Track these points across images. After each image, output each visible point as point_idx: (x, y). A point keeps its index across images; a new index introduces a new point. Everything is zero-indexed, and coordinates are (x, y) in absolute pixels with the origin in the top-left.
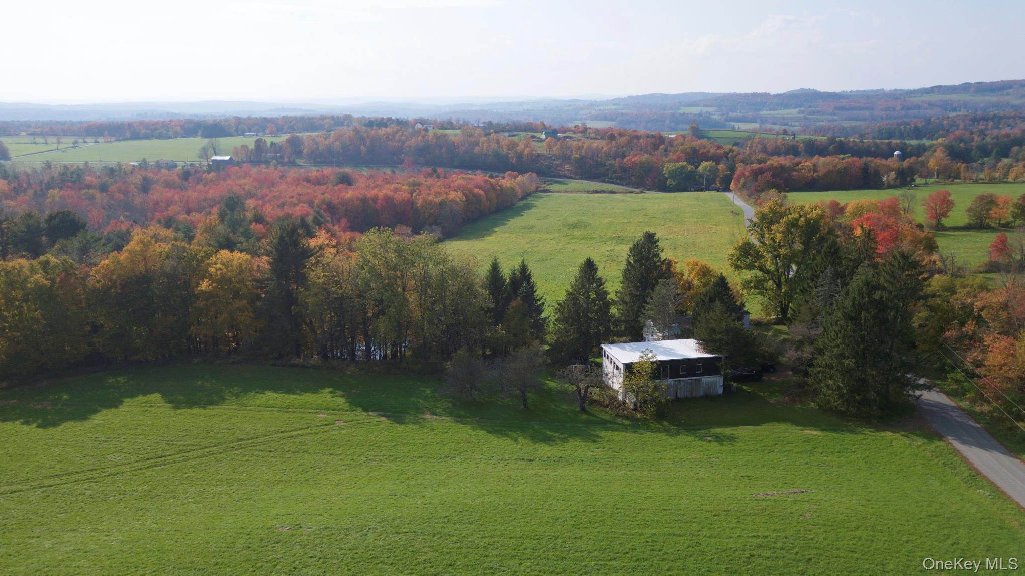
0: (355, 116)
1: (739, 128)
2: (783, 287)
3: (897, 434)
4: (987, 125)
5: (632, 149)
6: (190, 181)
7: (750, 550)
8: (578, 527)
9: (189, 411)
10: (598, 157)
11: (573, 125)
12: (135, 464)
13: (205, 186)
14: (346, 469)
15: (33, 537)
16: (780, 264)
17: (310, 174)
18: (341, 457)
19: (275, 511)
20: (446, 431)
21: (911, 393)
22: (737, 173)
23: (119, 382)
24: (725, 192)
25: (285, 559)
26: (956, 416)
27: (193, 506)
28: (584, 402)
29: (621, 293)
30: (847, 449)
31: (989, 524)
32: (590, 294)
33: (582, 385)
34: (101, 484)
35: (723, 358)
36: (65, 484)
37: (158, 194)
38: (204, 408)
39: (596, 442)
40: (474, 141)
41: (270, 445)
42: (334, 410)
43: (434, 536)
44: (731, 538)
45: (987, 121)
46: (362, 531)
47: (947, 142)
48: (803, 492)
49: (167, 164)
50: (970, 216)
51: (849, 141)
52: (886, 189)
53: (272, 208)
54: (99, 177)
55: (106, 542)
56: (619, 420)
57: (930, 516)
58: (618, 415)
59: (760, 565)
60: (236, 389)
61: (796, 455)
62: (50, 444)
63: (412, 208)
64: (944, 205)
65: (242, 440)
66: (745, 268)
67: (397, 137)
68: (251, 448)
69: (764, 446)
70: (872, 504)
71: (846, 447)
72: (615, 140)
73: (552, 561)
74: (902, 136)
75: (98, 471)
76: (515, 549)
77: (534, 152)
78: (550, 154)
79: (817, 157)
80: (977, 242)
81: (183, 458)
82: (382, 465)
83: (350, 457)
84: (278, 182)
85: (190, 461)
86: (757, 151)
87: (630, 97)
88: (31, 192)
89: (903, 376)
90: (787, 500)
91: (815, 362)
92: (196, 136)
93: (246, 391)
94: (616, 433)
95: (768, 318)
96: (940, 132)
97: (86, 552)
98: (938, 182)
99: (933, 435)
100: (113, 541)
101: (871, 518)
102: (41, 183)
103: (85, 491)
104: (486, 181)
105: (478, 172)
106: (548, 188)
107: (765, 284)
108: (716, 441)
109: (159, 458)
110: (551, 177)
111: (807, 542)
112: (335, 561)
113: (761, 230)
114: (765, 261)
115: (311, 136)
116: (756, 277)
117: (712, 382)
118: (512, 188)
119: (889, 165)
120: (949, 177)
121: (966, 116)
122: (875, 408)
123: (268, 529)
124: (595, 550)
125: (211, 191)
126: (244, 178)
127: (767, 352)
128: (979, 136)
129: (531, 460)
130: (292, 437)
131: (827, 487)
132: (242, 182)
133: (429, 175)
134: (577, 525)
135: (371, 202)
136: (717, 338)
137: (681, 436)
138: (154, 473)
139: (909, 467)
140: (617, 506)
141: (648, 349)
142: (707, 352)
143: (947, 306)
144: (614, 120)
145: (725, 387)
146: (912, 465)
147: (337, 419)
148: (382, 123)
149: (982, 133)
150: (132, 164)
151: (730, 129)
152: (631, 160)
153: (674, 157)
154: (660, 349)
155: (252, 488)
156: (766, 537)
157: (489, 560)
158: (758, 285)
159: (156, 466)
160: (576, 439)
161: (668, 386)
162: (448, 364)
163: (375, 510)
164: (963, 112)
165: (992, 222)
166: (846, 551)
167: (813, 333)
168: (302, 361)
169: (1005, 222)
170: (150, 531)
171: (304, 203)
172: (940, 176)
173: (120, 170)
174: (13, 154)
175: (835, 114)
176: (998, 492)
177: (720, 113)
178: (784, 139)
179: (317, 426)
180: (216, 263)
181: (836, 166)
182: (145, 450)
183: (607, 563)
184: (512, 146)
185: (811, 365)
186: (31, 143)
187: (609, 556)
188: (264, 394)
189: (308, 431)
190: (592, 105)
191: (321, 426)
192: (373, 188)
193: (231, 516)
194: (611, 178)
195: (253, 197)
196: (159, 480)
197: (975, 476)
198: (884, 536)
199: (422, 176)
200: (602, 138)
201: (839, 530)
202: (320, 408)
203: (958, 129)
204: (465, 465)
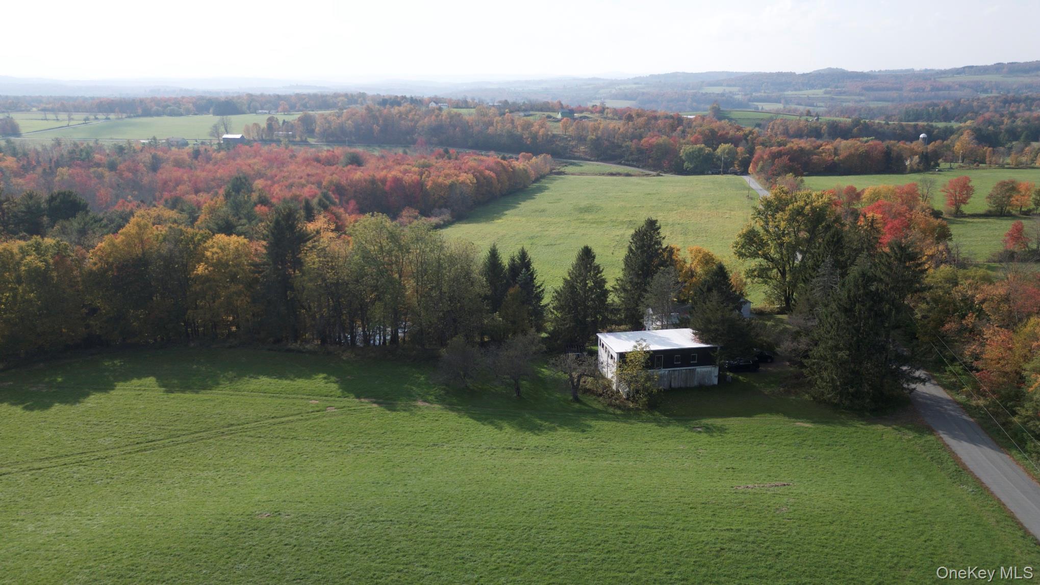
0: (370, 93)
1: (762, 108)
2: (787, 276)
3: (889, 428)
4: (1019, 107)
5: (650, 131)
6: (199, 159)
7: (721, 543)
8: (553, 518)
9: (182, 395)
10: (614, 137)
11: (592, 104)
12: (125, 449)
13: (214, 165)
14: (333, 456)
15: (18, 520)
16: (785, 252)
17: (320, 154)
18: (329, 444)
19: (258, 498)
20: (437, 418)
21: (905, 386)
22: (756, 156)
23: (115, 365)
24: (743, 175)
25: (261, 546)
26: (951, 410)
27: (178, 491)
28: (577, 391)
29: (622, 281)
30: (837, 442)
31: (966, 520)
32: (587, 282)
33: (575, 375)
34: (89, 468)
35: (719, 349)
36: (54, 467)
37: (167, 172)
38: (197, 393)
39: (585, 431)
40: (489, 121)
41: (260, 431)
42: (326, 396)
43: (410, 525)
44: (704, 531)
45: (1019, 103)
46: (340, 519)
47: (975, 124)
48: (785, 485)
49: (178, 142)
50: (990, 203)
51: (874, 123)
52: (909, 173)
53: (279, 188)
54: (108, 155)
55: (88, 526)
56: (611, 410)
57: (908, 511)
58: (610, 405)
59: (729, 558)
60: (231, 374)
61: (785, 447)
62: (43, 427)
63: (422, 189)
64: (964, 190)
65: (232, 425)
66: (749, 257)
67: (410, 117)
68: (240, 434)
69: (753, 438)
70: (851, 498)
71: (835, 440)
72: (632, 121)
73: (524, 552)
74: (930, 118)
75: (88, 455)
76: (488, 539)
77: (549, 133)
78: (566, 135)
79: (839, 139)
80: (996, 229)
81: (171, 443)
82: (369, 453)
83: (339, 444)
84: (288, 162)
85: (179, 446)
86: (778, 133)
87: (652, 76)
88: (39, 170)
89: (898, 368)
90: (766, 494)
91: (810, 353)
92: (208, 113)
93: (240, 376)
94: (607, 422)
95: (771, 306)
96: (969, 115)
97: (67, 536)
98: (963, 167)
99: (925, 429)
100: (95, 524)
101: (847, 513)
102: (51, 160)
103: (72, 475)
104: (498, 163)
105: (492, 153)
106: (562, 169)
107: (769, 273)
108: (706, 432)
109: (149, 442)
110: (566, 158)
111: (780, 536)
112: (309, 549)
113: (766, 217)
114: (769, 249)
115: (323, 115)
116: (761, 265)
117: (707, 372)
118: (525, 170)
119: (913, 149)
120: (975, 161)
121: (997, 97)
122: (868, 400)
123: (248, 515)
124: (568, 541)
125: (220, 171)
126: (255, 157)
127: (765, 342)
128: (1009, 119)
129: (518, 450)
130: (283, 422)
131: (810, 480)
132: (252, 161)
133: (442, 156)
134: (553, 515)
135: (380, 184)
136: (712, 328)
137: (671, 426)
138: (143, 457)
139: (897, 461)
140: (595, 497)
141: (642, 339)
142: (702, 342)
143: (949, 298)
144: (634, 100)
145: (721, 378)
146: (900, 459)
147: (329, 405)
148: (396, 101)
149: (1013, 115)
150: (142, 141)
151: (753, 110)
152: (647, 141)
153: (692, 139)
154: (656, 338)
155: (238, 474)
156: (739, 530)
157: (461, 549)
158: (762, 274)
159: (145, 450)
160: (566, 427)
161: (661, 377)
162: (443, 351)
163: (355, 498)
164: (995, 94)
165: (1012, 209)
166: (816, 545)
167: (810, 324)
168: (298, 346)
169: (1026, 210)
170: (133, 515)
171: (313, 184)
172: (965, 160)
173: (131, 147)
174: (23, 131)
175: (862, 95)
176: (981, 488)
177: (743, 93)
178: (807, 120)
179: (308, 413)
180: (213, 247)
181: (857, 150)
182: (135, 434)
183: (578, 554)
184: (528, 126)
185: (806, 357)
186: (42, 120)
187: (581, 547)
188: (258, 379)
189: (299, 417)
190: (612, 83)
191: (312, 412)
192: (383, 169)
193: (214, 502)
194: (628, 160)
195: (262, 177)
196: (147, 465)
197: (961, 471)
198: (857, 532)
199: (434, 157)
200: (620, 119)
201: (813, 525)
202: (312, 394)
203: (988, 111)
204: (452, 453)
